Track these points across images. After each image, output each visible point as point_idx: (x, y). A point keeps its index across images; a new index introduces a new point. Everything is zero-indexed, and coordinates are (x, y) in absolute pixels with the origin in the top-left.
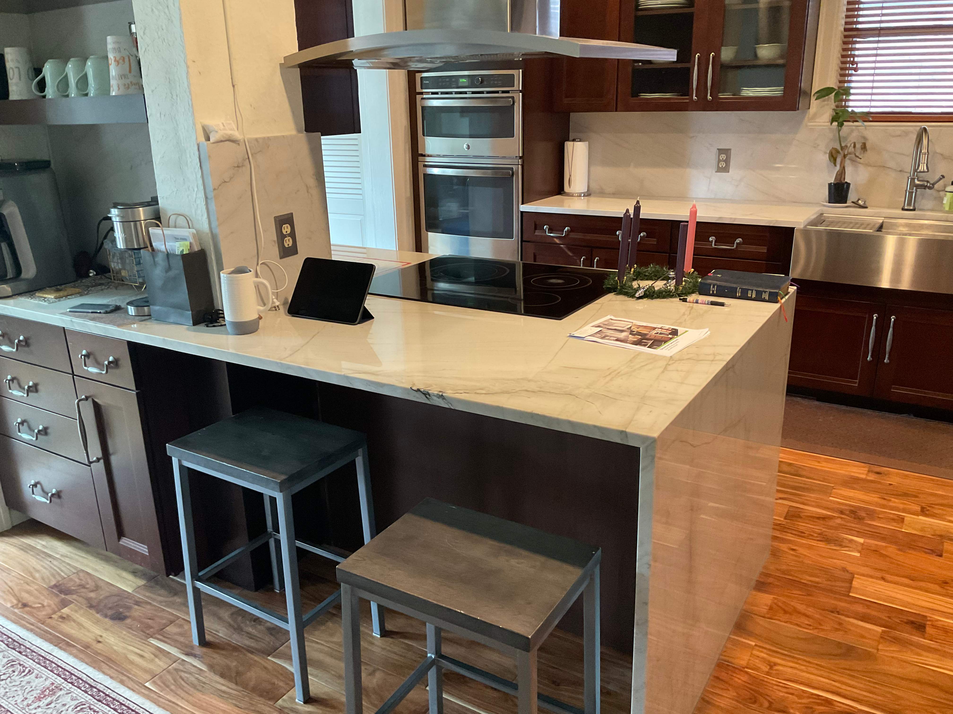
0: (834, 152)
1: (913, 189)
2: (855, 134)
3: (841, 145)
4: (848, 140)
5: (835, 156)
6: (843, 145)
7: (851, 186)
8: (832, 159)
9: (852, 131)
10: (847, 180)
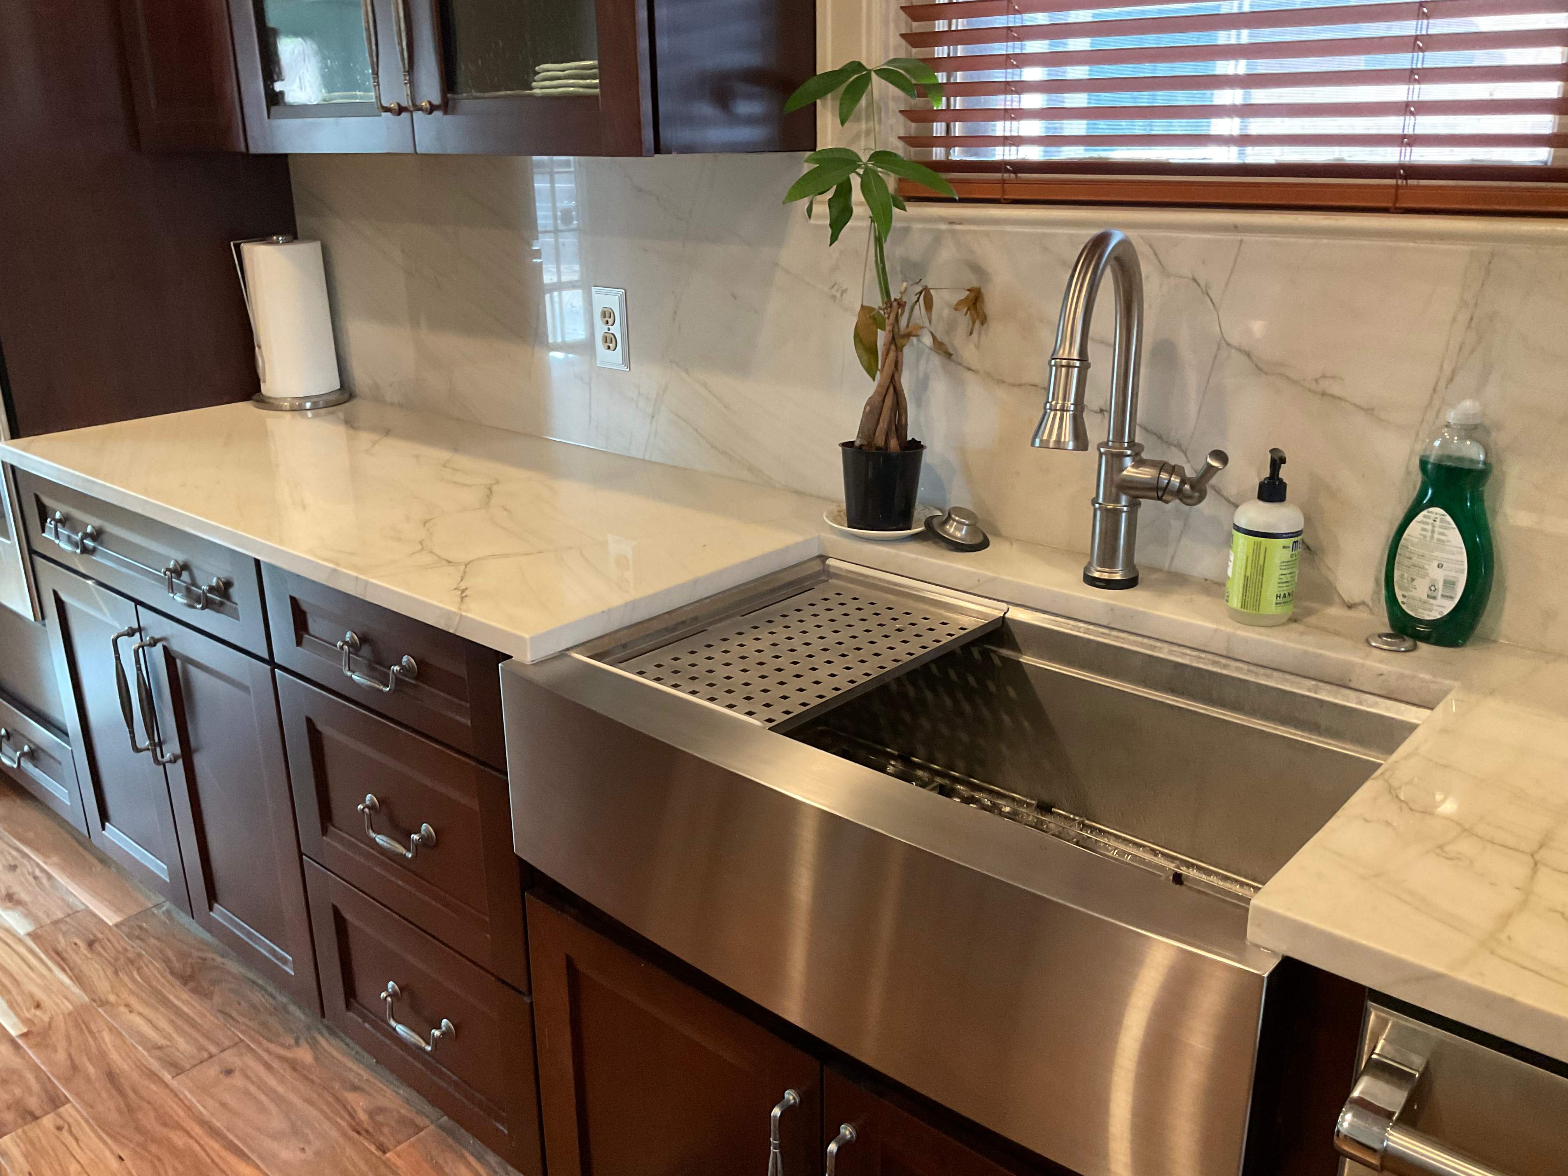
0: (865, 323)
1: (1117, 500)
2: (947, 253)
5: (865, 337)
6: (894, 296)
7: (927, 456)
9: (938, 238)
10: (913, 431)
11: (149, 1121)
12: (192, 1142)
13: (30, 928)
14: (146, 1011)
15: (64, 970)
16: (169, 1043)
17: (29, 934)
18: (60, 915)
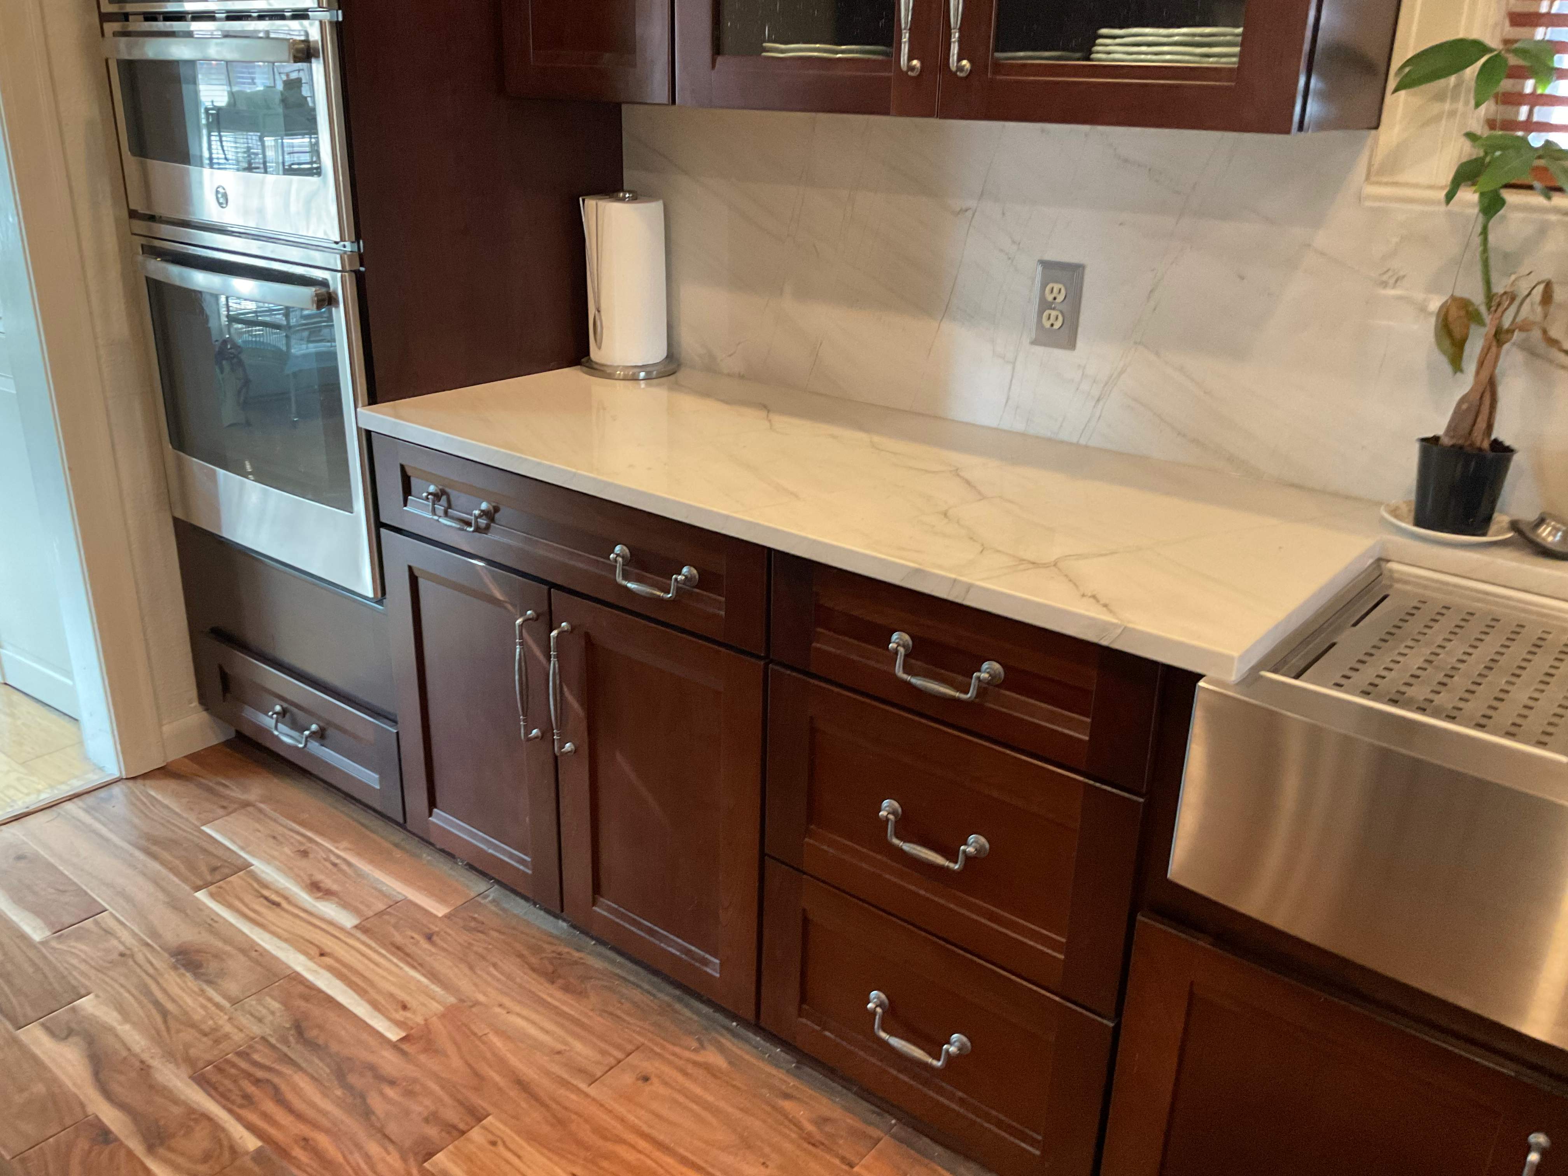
0: (1454, 313)
3: (1488, 283)
4: (1523, 270)
5: (1457, 332)
6: (1499, 288)
7: (1517, 459)
8: (1447, 343)
9: (1544, 229)
10: (1503, 432)
11: (586, 1134)
12: (642, 1157)
13: (356, 922)
14: (525, 1012)
15: (414, 967)
16: (568, 1048)
17: (356, 927)
18: (381, 906)
